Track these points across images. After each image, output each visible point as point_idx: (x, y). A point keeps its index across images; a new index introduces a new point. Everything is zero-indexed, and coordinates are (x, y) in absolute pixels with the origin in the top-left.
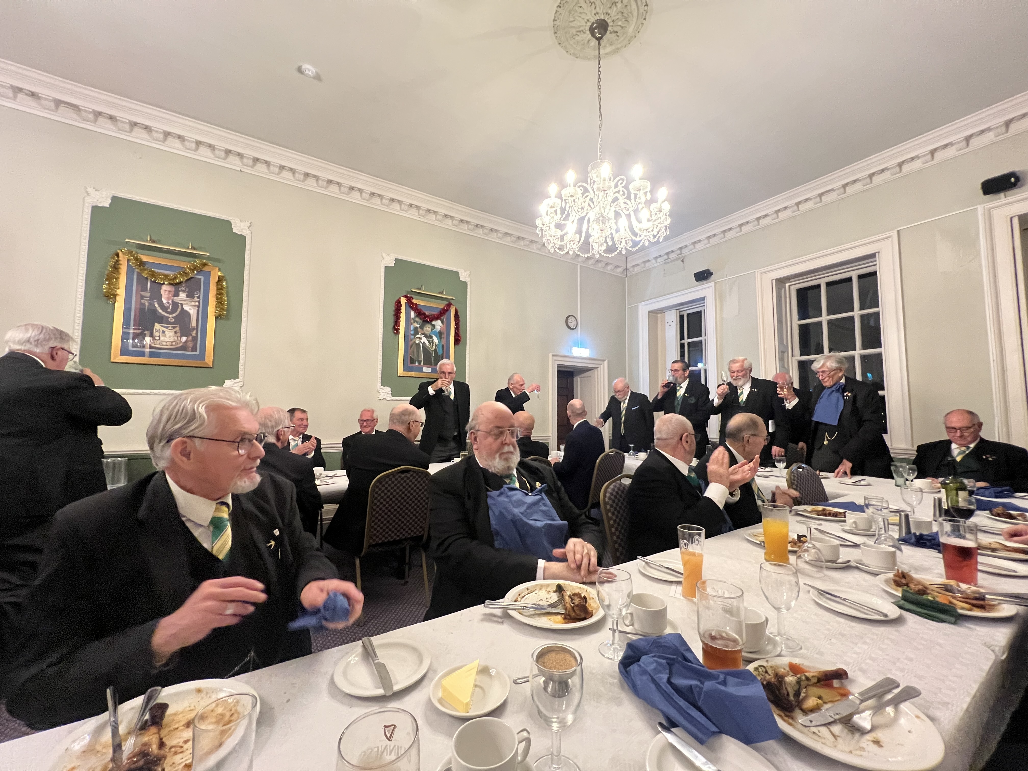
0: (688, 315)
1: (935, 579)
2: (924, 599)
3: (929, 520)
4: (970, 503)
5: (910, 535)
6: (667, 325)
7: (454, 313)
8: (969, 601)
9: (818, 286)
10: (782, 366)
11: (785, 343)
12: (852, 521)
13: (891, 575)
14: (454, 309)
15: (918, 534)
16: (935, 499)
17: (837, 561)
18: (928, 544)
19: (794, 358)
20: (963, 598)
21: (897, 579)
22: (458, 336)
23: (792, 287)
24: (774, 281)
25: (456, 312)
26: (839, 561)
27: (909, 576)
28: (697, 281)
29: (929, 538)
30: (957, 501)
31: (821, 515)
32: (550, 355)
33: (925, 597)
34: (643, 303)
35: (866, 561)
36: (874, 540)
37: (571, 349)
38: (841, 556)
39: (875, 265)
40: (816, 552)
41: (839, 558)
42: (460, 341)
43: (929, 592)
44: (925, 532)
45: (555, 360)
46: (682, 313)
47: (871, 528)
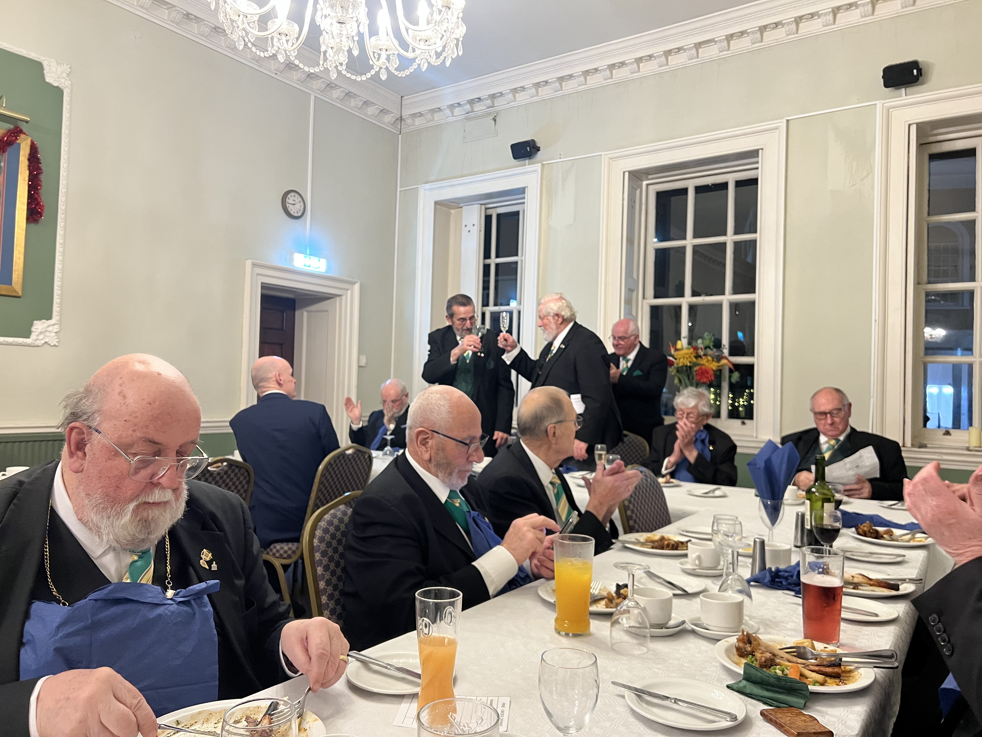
0: (499, 215)
1: (788, 639)
2: (769, 676)
3: (788, 547)
4: (836, 519)
5: (763, 572)
6: (465, 230)
7: (28, 151)
8: (823, 669)
9: (685, 191)
10: (628, 312)
11: (635, 276)
12: (694, 556)
13: (733, 640)
14: (29, 142)
15: (773, 569)
16: (798, 514)
17: (667, 623)
18: (784, 583)
19: (645, 301)
20: (817, 665)
21: (741, 645)
22: (38, 204)
23: (651, 188)
24: (627, 174)
25: (34, 150)
26: (672, 623)
27: (757, 639)
28: (515, 157)
29: (786, 574)
30: (822, 518)
31: (656, 548)
32: (249, 263)
33: (772, 671)
34: (427, 186)
35: (705, 621)
36: (720, 583)
37: (292, 254)
38: (673, 615)
39: (757, 168)
40: (640, 614)
41: (670, 620)
42: (40, 214)
43: (777, 661)
44: (782, 567)
45: (258, 274)
46: (489, 212)
47: (718, 563)
